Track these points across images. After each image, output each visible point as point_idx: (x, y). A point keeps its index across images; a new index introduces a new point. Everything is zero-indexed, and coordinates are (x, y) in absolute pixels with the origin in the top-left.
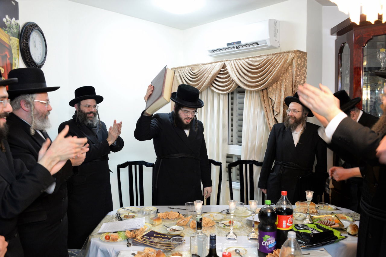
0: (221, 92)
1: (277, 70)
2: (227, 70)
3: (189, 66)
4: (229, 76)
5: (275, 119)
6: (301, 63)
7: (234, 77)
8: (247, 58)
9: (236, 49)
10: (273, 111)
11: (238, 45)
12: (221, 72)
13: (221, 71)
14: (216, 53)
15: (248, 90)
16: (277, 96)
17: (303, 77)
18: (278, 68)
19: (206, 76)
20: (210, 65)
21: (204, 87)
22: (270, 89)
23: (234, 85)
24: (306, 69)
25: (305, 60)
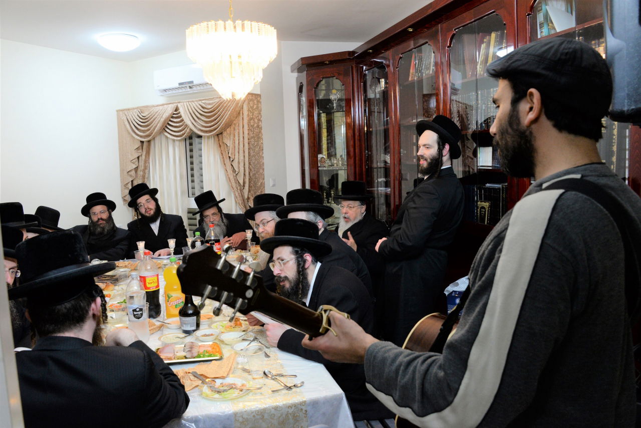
0: (175, 138)
1: (230, 114)
2: (179, 113)
3: (138, 108)
4: (183, 120)
5: (232, 165)
6: (253, 107)
7: (188, 120)
8: (200, 100)
9: (189, 90)
10: (230, 157)
11: (191, 85)
12: (174, 116)
13: (174, 114)
14: (168, 93)
15: (205, 136)
16: (231, 141)
17: (256, 121)
18: (230, 112)
19: (157, 120)
20: (161, 108)
21: (156, 132)
22: (225, 134)
23: (188, 130)
24: (261, 111)
25: (259, 102)
